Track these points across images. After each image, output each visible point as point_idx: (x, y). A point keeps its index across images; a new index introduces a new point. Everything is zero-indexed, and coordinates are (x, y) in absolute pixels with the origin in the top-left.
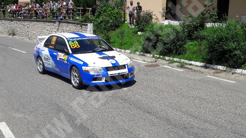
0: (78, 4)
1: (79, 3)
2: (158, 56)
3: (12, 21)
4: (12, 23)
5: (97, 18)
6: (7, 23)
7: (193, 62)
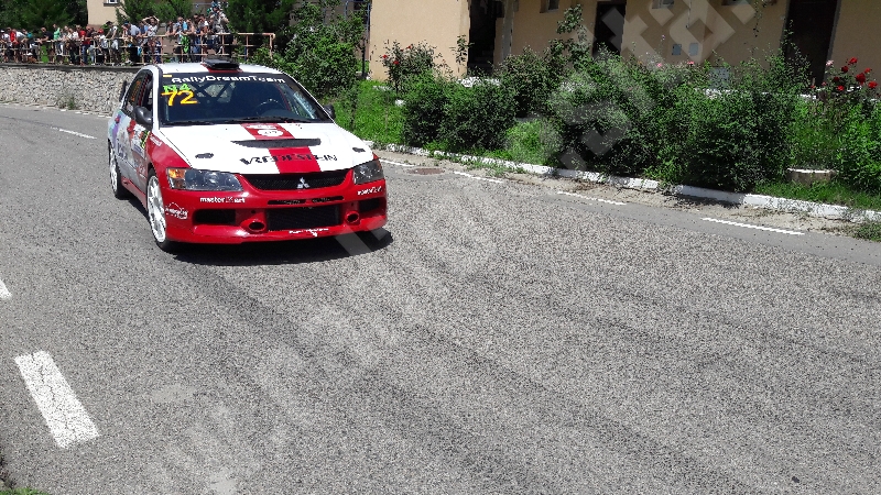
0: (241, 23)
1: (243, 20)
2: (442, 154)
3: (67, 70)
4: (68, 75)
5: (290, 60)
6: (55, 76)
7: (526, 167)
